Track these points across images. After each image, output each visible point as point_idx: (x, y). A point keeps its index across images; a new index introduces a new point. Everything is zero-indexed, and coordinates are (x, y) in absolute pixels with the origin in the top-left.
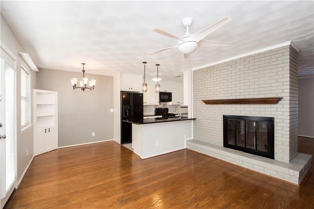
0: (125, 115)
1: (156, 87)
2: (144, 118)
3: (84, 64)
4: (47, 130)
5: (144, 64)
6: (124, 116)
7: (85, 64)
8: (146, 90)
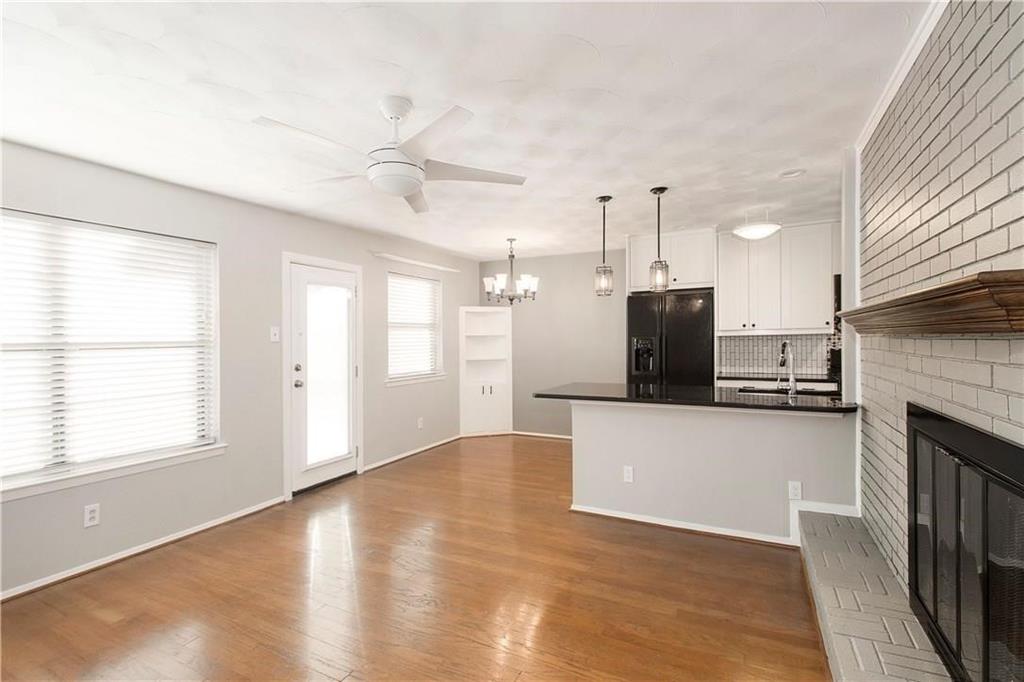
0: (637, 369)
1: (651, 273)
2: (718, 384)
3: (511, 240)
4: (487, 390)
5: (602, 204)
6: (634, 372)
7: (514, 240)
8: (611, 291)
